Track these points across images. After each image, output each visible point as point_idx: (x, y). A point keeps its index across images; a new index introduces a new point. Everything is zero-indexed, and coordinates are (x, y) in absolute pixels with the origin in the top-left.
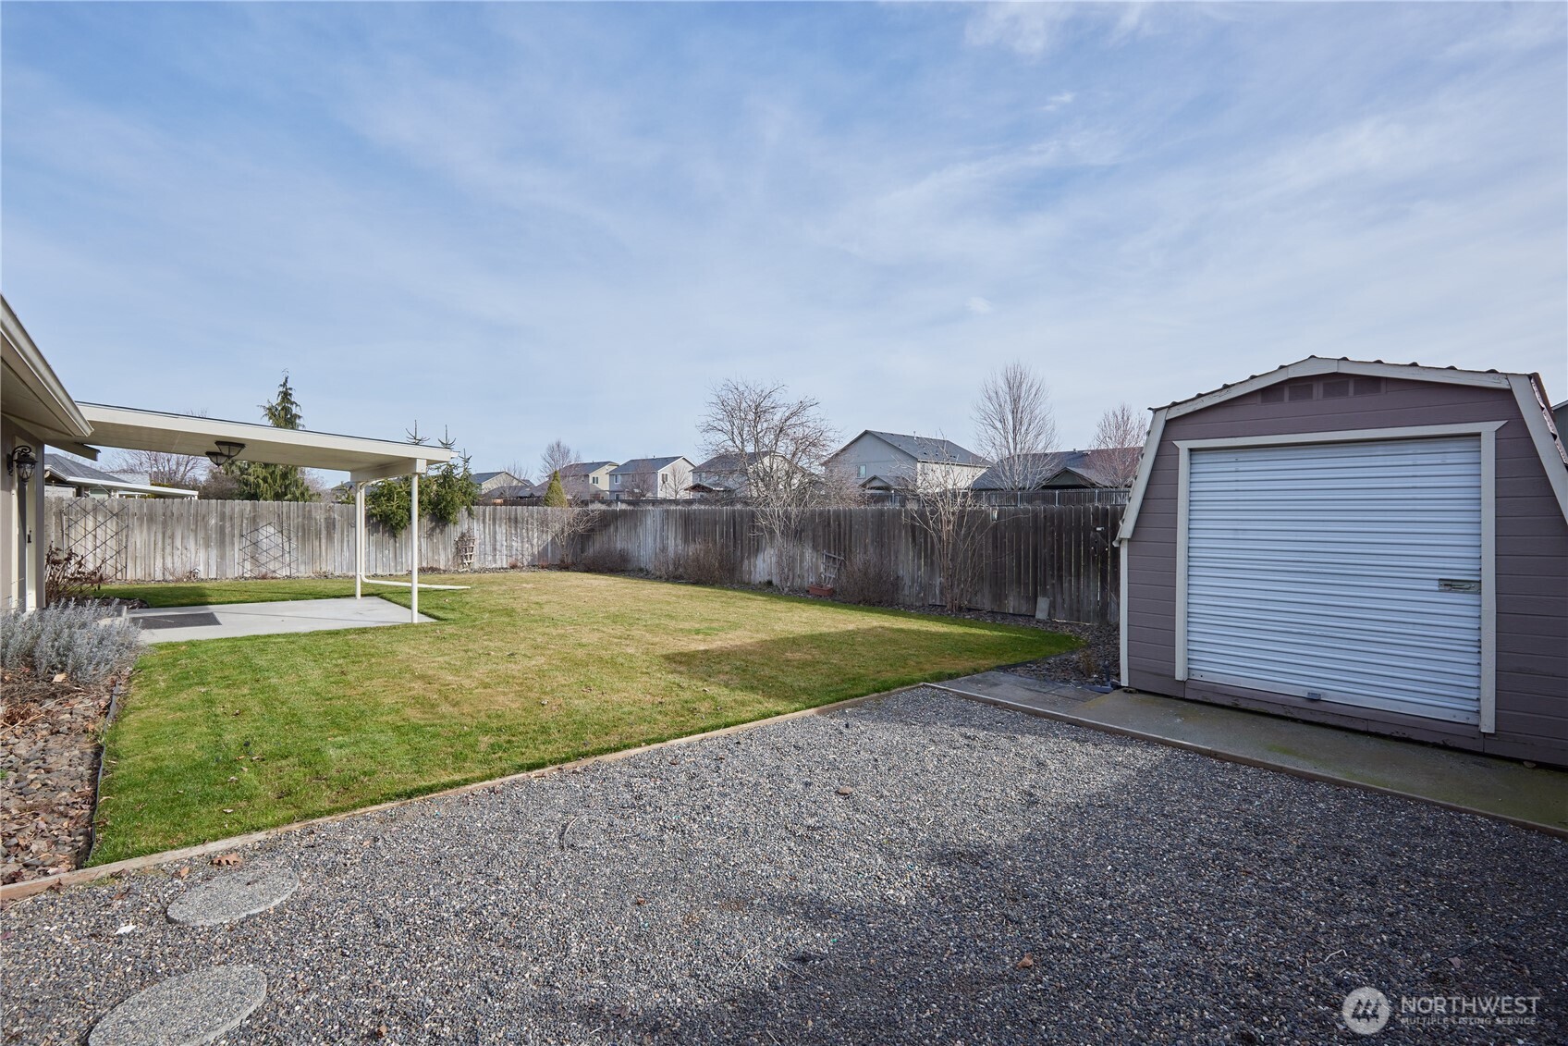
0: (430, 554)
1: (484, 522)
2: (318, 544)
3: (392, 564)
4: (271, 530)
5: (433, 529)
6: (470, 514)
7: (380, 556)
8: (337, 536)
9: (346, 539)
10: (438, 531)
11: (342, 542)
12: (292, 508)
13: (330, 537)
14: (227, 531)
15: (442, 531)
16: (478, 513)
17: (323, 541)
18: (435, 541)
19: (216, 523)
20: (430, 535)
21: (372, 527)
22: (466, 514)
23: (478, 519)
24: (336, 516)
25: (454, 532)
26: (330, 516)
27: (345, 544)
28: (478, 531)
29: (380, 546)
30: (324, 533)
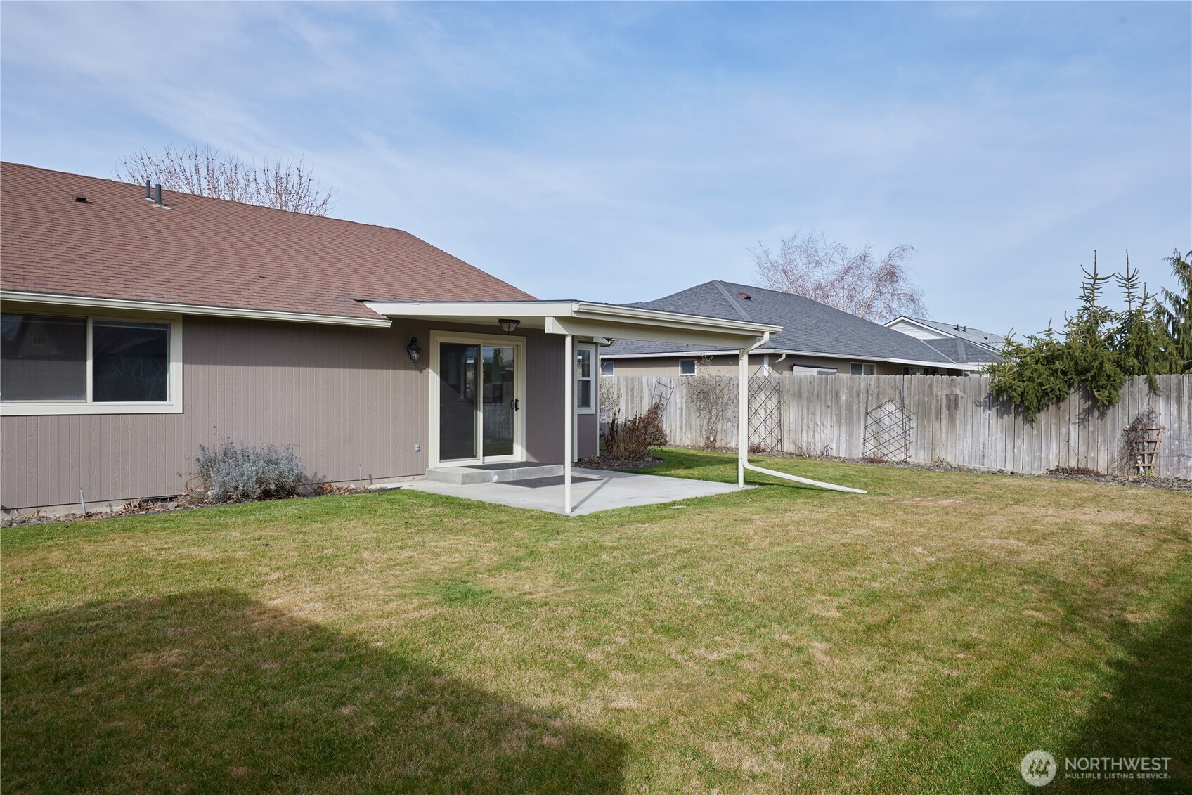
0: (1082, 449)
1: (1179, 401)
2: (938, 426)
3: (1027, 459)
4: (891, 407)
5: (1088, 411)
6: (1153, 388)
7: (1010, 446)
8: (959, 416)
9: (969, 421)
10: (1096, 413)
11: (965, 425)
12: (913, 383)
13: (952, 420)
14: (855, 408)
15: (1103, 415)
16: (1168, 388)
17: (944, 422)
18: (1091, 429)
19: (846, 400)
20: (1083, 419)
21: (1002, 406)
22: (1145, 388)
23: (1168, 398)
24: (959, 392)
25: (1124, 415)
26: (952, 391)
27: (969, 427)
28: (1165, 413)
29: (1012, 433)
30: (945, 411)
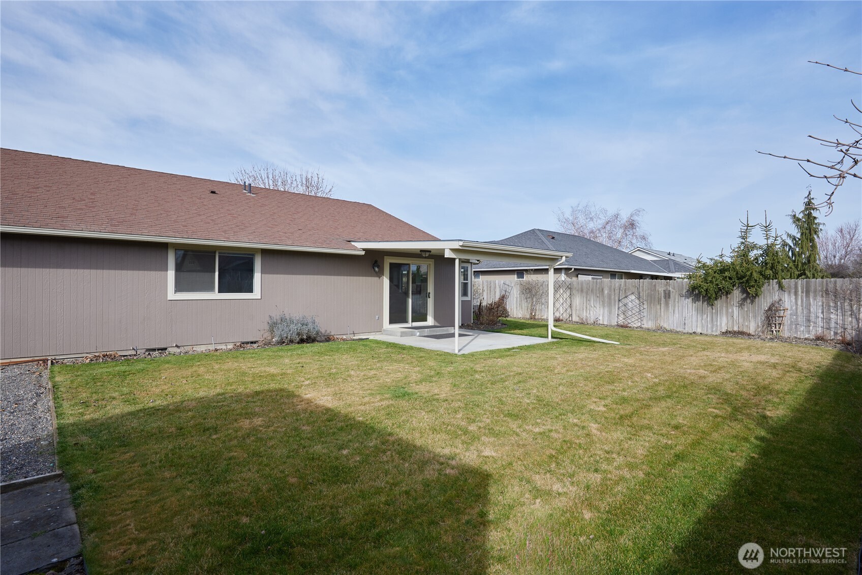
0: (741, 320)
1: (796, 294)
2: (659, 307)
3: (709, 326)
4: (633, 297)
5: (744, 300)
6: (781, 287)
7: (699, 318)
8: (671, 302)
9: (677, 305)
10: (749, 301)
11: (674, 307)
12: (645, 284)
13: (667, 304)
14: (612, 297)
15: (752, 302)
16: (789, 287)
17: (662, 305)
18: (746, 309)
19: (608, 293)
20: (741, 304)
21: (695, 297)
22: (776, 287)
23: (790, 292)
24: (671, 289)
25: (764, 302)
26: (667, 289)
27: (677, 308)
28: (788, 301)
29: (700, 312)
30: (663, 299)
